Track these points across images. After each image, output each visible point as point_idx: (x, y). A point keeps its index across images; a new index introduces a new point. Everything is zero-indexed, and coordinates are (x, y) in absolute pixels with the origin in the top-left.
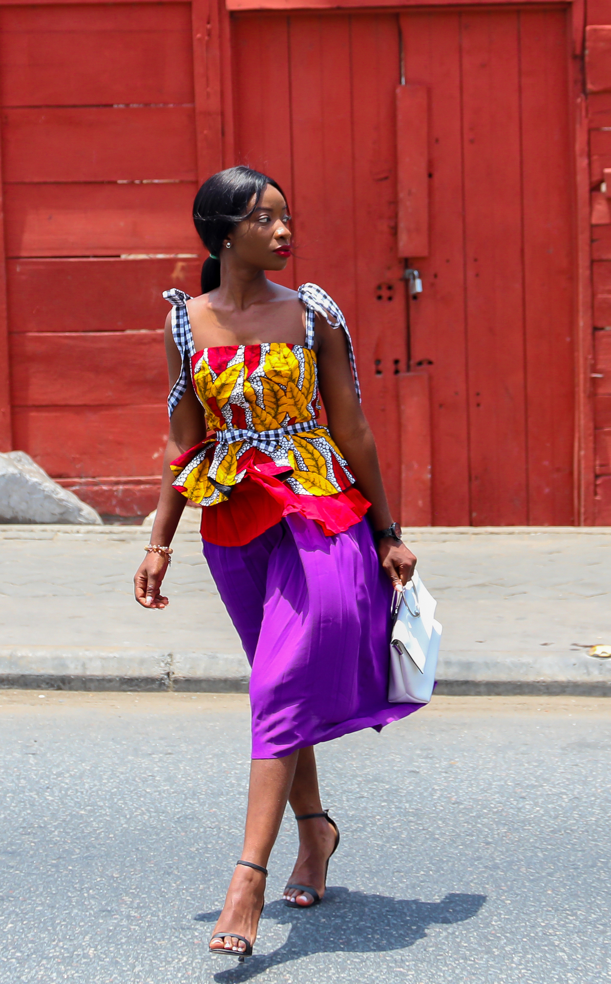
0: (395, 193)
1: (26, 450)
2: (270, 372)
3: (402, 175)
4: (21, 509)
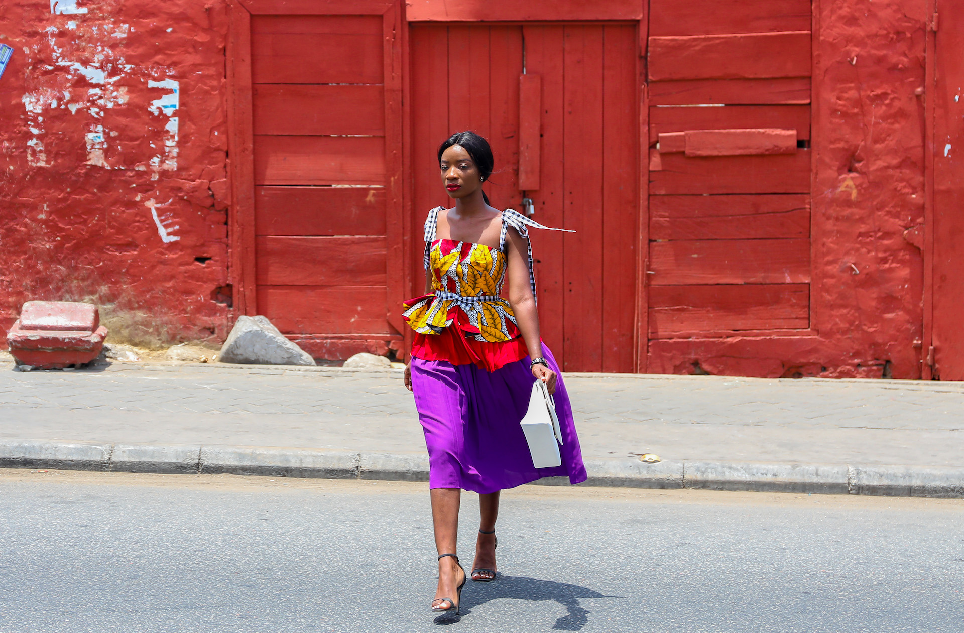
0: (518, 147)
1: (266, 315)
2: (474, 262)
3: (523, 134)
4: (262, 354)
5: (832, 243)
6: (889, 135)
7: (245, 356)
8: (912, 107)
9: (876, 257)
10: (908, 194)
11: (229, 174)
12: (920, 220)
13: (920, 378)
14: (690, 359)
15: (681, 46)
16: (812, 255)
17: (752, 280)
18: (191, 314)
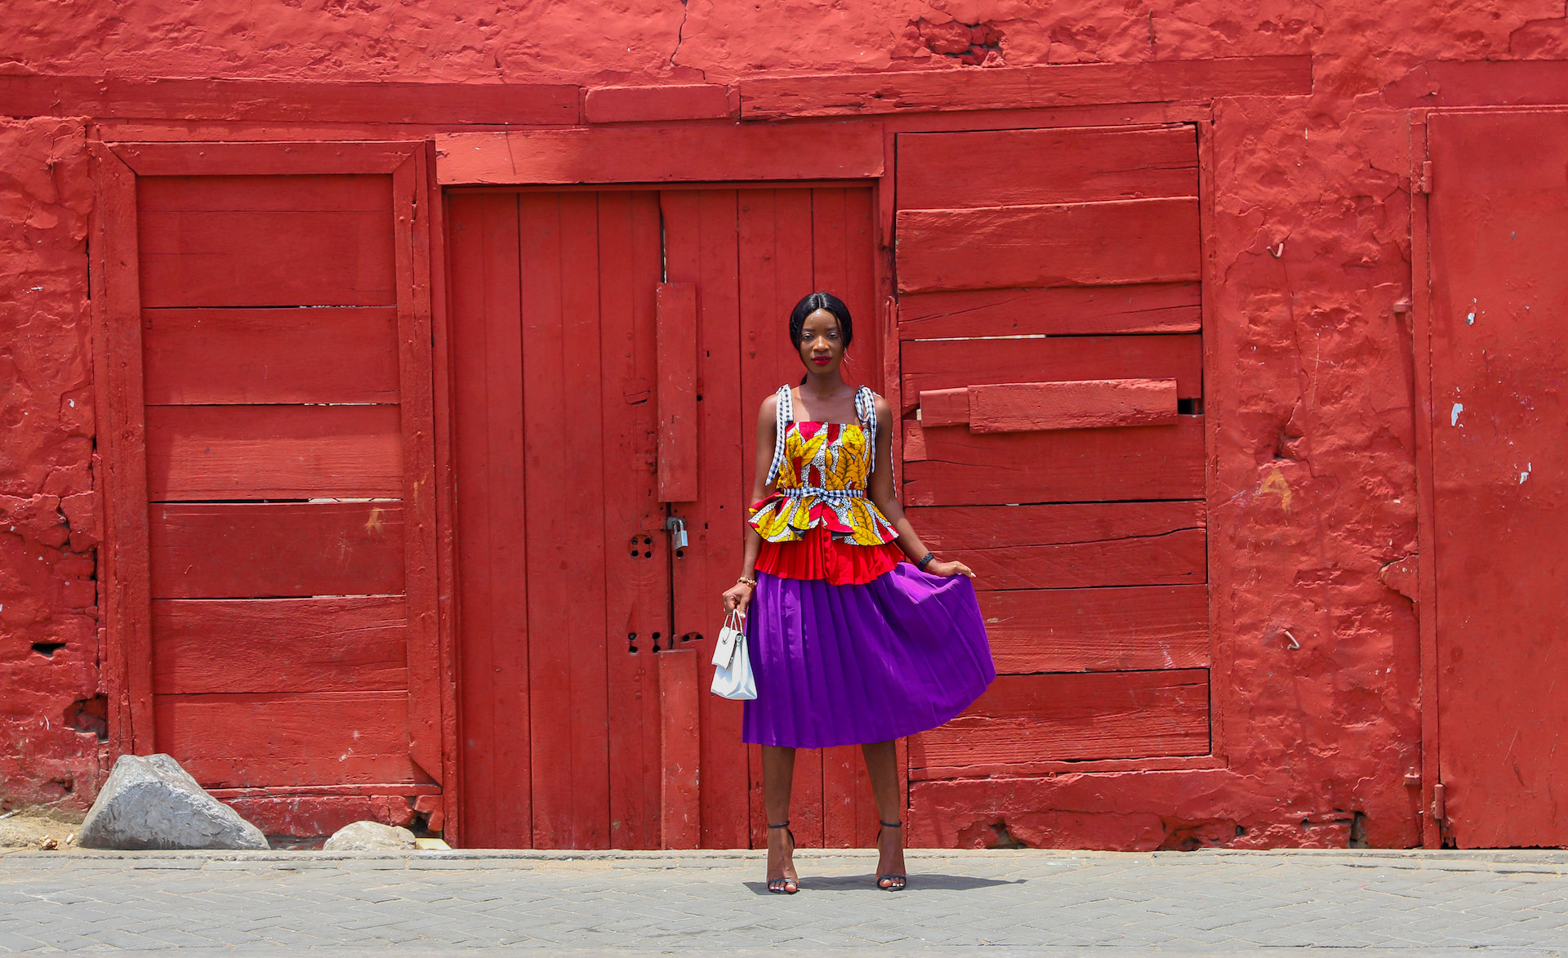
0: (655, 421)
1: (172, 753)
2: (845, 444)
3: (662, 396)
4: (162, 829)
5: (1248, 591)
6: (1348, 388)
7: (129, 833)
8: (1388, 336)
9: (1328, 616)
10: (1386, 497)
11: (98, 482)
12: (1408, 546)
13: (1419, 845)
14: (988, 816)
15: (959, 227)
16: (1212, 616)
17: (1100, 664)
18: (25, 754)
